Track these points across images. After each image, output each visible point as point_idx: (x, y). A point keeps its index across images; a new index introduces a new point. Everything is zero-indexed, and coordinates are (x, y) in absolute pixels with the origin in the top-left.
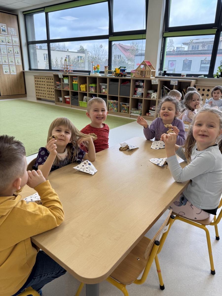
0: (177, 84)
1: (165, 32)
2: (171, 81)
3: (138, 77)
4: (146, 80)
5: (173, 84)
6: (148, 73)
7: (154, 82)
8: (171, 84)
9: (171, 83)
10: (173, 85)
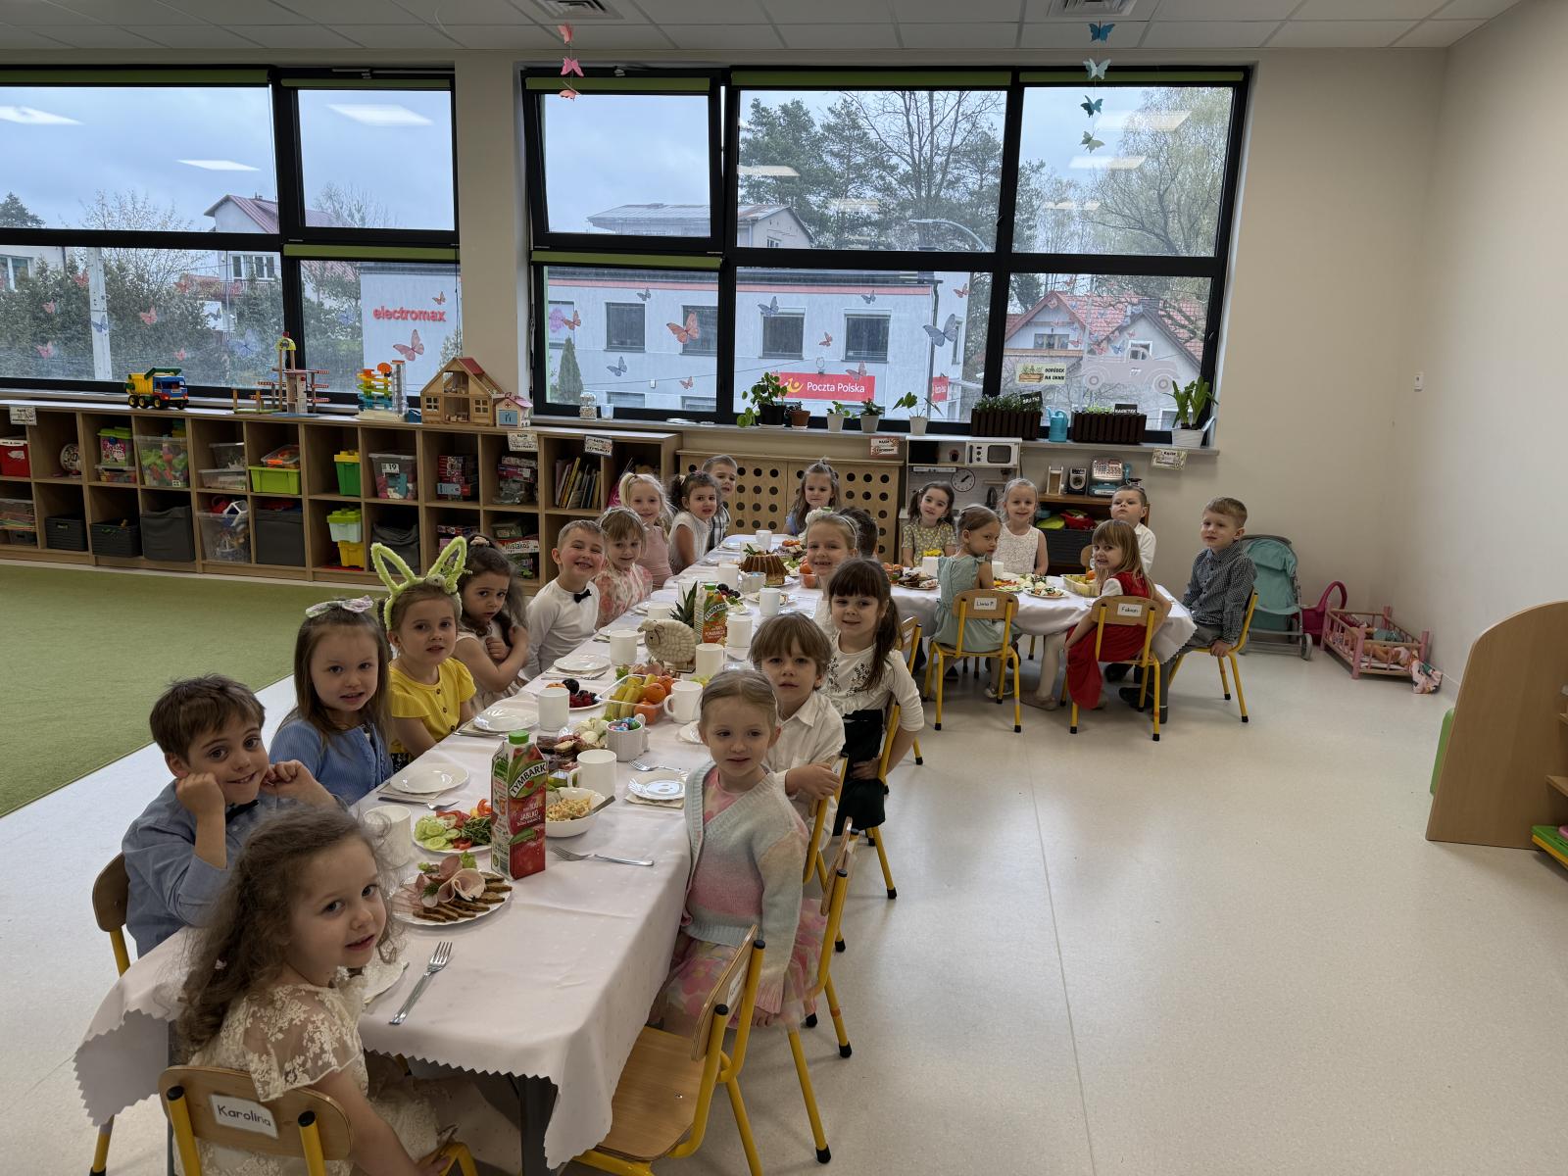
0: (609, 454)
1: (535, 249)
2: (587, 438)
3: (438, 422)
4: (484, 436)
5: (594, 451)
6: (481, 406)
7: (520, 444)
8: (586, 450)
9: (587, 446)
10: (598, 457)
